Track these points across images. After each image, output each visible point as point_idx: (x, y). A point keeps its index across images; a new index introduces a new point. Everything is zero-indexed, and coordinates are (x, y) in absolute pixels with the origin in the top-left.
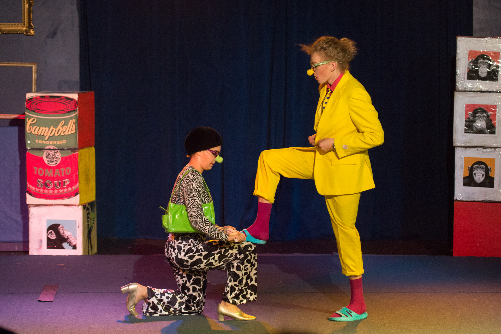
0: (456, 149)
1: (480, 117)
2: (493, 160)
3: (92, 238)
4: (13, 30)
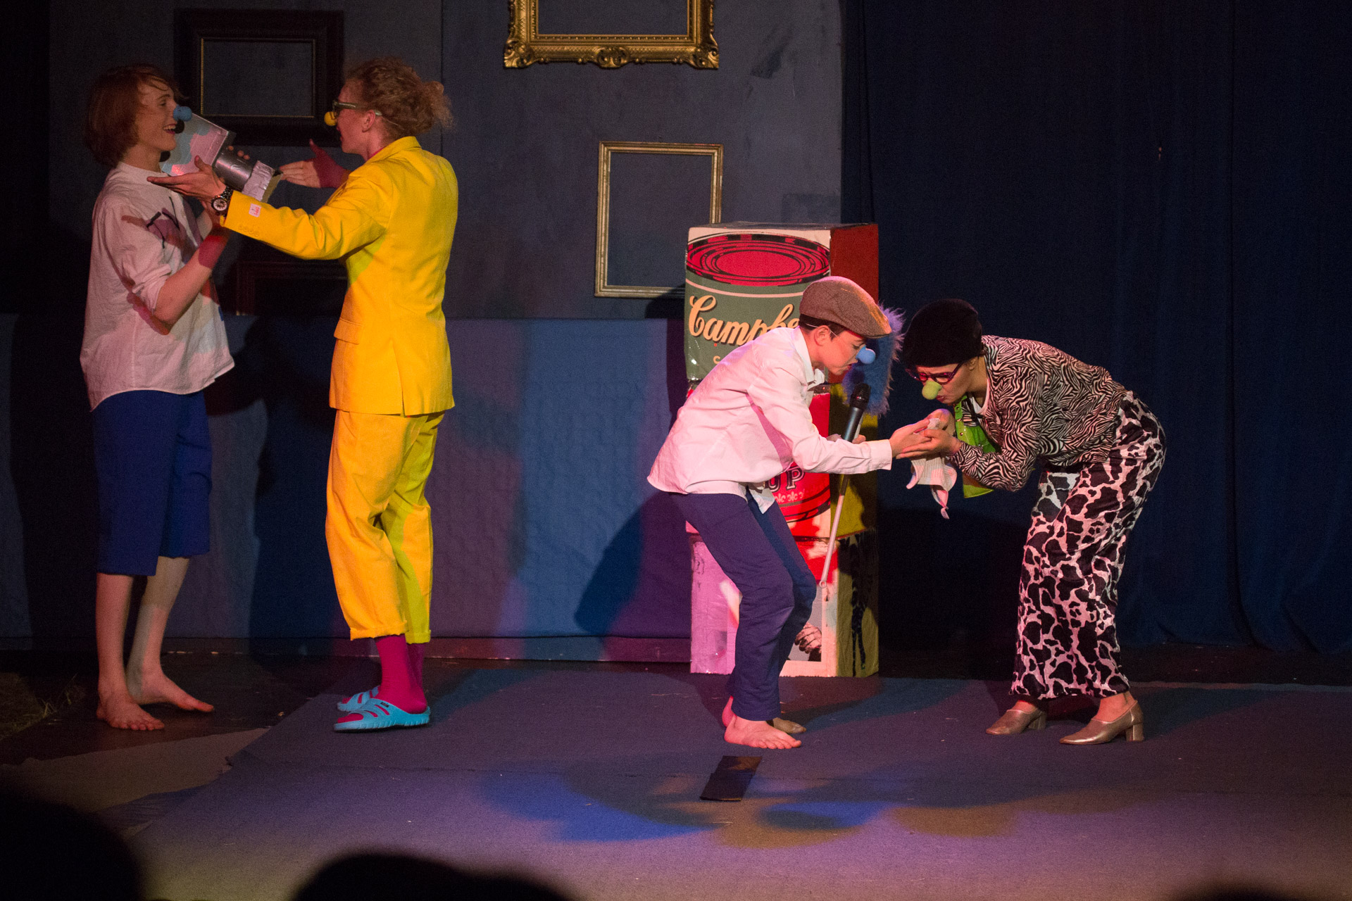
3: (864, 631)
4: (661, 53)
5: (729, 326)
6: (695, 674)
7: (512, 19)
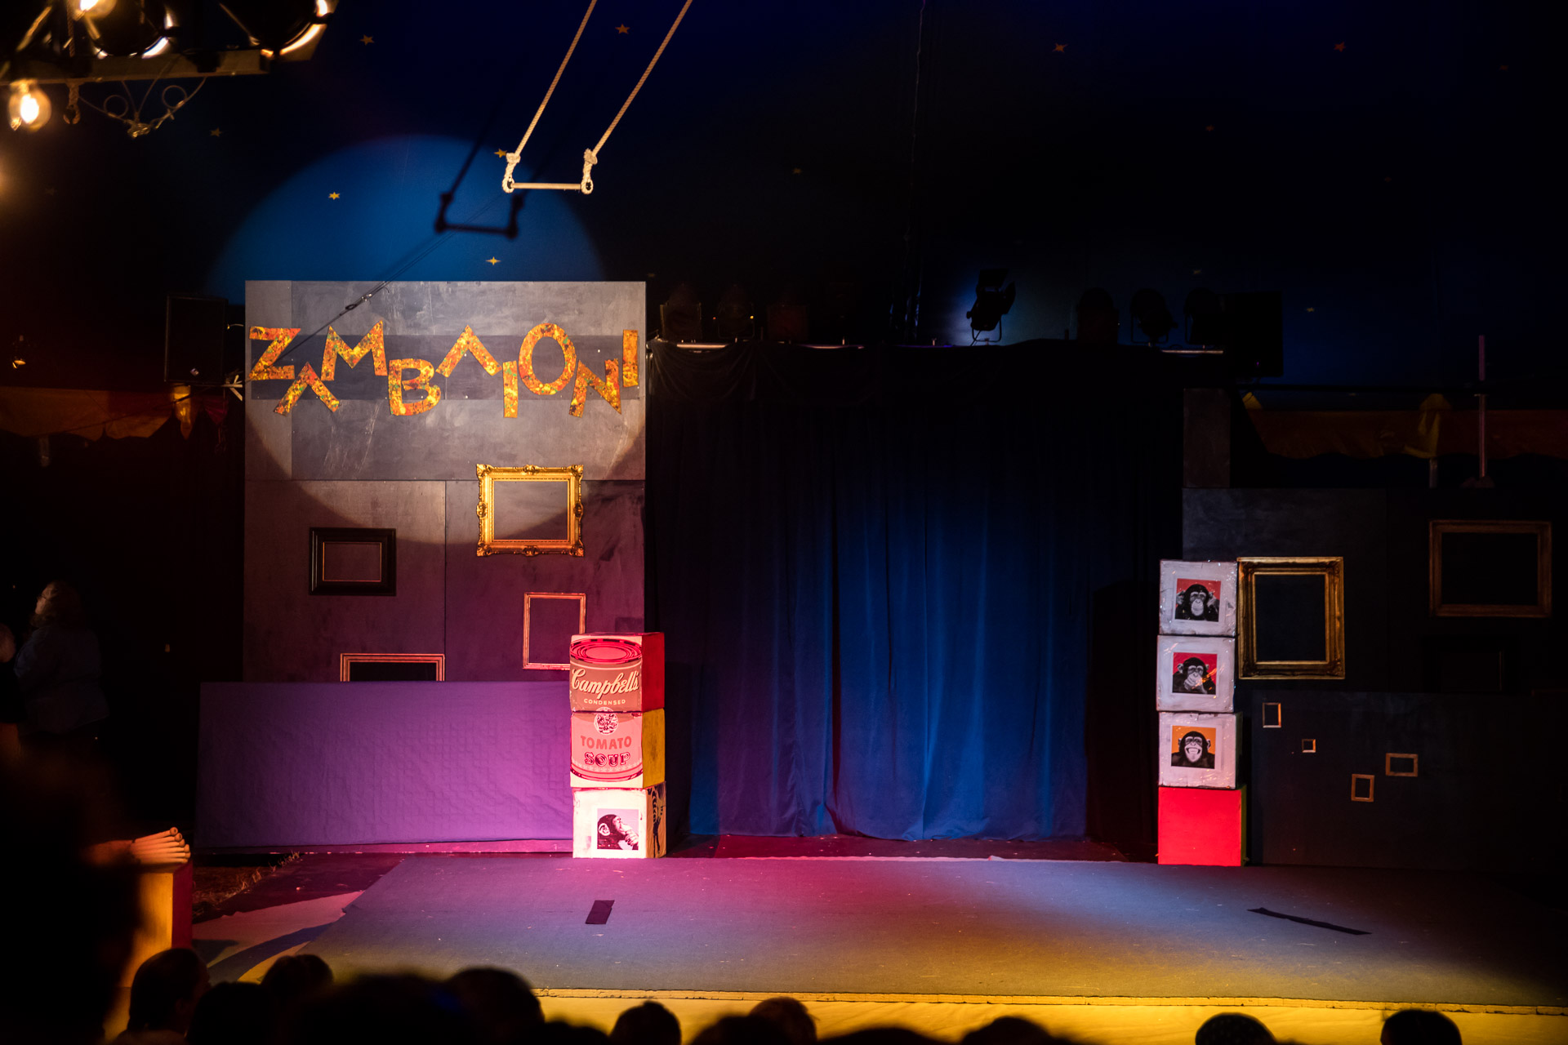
0: (1161, 714)
1: (1194, 670)
2: (1213, 731)
3: (659, 834)
4: (554, 549)
5: (592, 684)
6: (576, 858)
7: (480, 533)
